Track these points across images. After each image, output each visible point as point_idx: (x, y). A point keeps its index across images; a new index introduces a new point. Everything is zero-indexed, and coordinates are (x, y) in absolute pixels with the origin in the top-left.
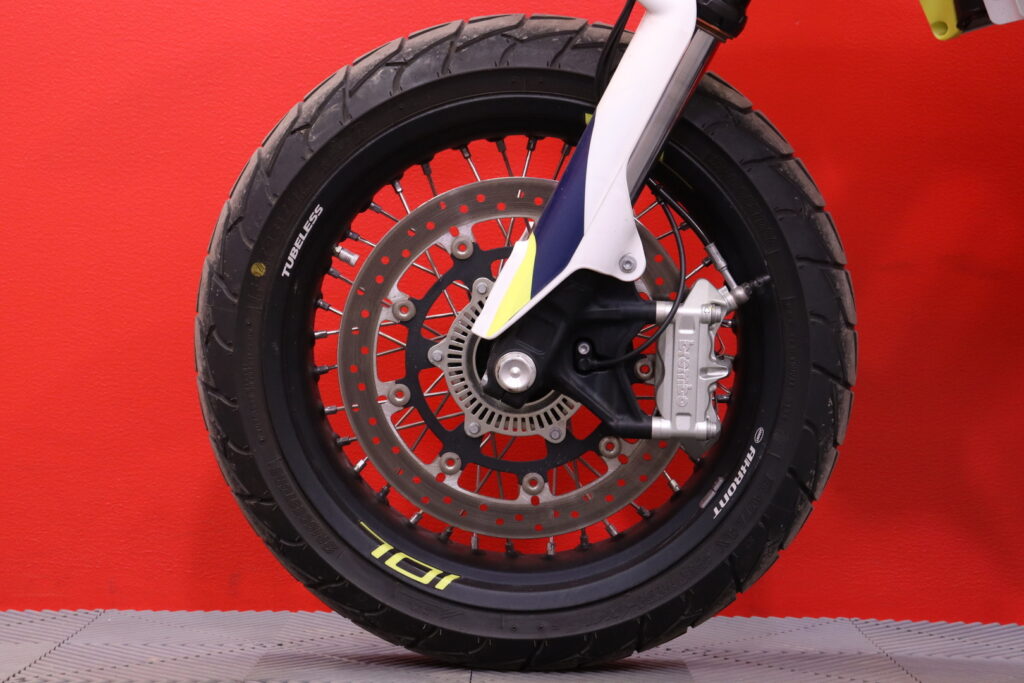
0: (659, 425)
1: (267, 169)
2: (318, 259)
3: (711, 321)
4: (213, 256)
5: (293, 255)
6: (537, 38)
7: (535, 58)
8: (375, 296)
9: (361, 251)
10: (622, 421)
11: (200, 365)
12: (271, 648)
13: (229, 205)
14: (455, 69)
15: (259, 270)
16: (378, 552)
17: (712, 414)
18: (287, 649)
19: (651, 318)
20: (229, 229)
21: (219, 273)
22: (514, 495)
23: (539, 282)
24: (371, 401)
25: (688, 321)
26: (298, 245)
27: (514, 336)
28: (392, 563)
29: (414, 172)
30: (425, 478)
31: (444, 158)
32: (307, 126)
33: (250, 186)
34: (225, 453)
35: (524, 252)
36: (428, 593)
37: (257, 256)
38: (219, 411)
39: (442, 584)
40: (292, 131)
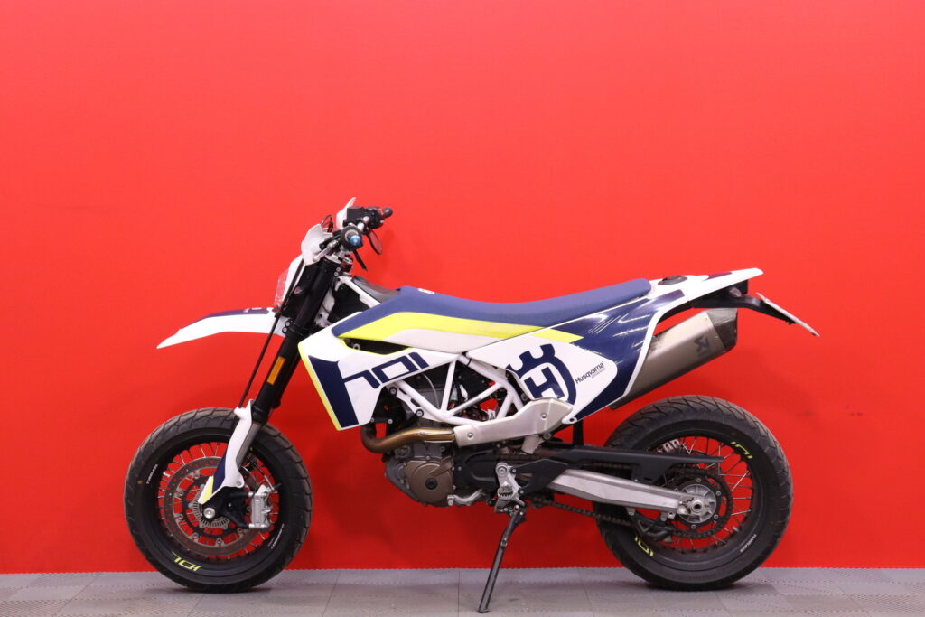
0: (251, 526)
1: (142, 454)
2: (158, 476)
3: (264, 498)
4: (127, 477)
5: (150, 478)
6: (217, 418)
7: (215, 424)
8: (173, 490)
9: (171, 473)
10: (241, 525)
11: (125, 508)
12: (151, 587)
13: (132, 463)
14: (193, 428)
15: (140, 482)
16: (177, 561)
17: (267, 522)
18: (156, 587)
19: (247, 497)
20: (132, 471)
21: (129, 483)
22: (214, 544)
23: (214, 490)
24: (173, 519)
25: (258, 498)
26: (151, 475)
27: (208, 504)
28: (181, 563)
29: (185, 452)
30: (189, 540)
31: (193, 449)
32: (153, 442)
33: (137, 458)
34: (132, 533)
35: (211, 480)
36: (191, 571)
37: (139, 479)
38: (130, 521)
39: (196, 569)
40: (148, 444)
